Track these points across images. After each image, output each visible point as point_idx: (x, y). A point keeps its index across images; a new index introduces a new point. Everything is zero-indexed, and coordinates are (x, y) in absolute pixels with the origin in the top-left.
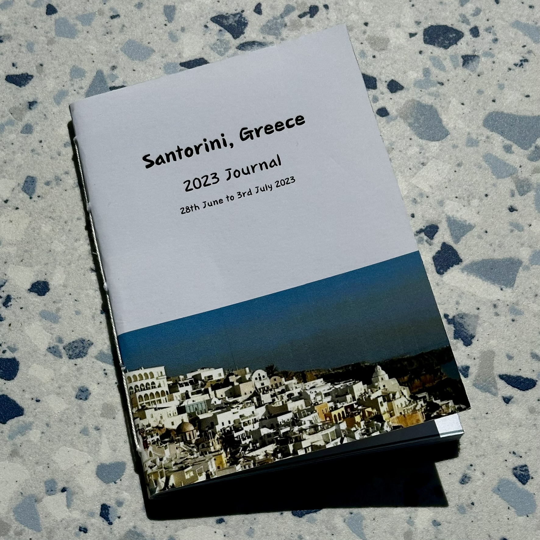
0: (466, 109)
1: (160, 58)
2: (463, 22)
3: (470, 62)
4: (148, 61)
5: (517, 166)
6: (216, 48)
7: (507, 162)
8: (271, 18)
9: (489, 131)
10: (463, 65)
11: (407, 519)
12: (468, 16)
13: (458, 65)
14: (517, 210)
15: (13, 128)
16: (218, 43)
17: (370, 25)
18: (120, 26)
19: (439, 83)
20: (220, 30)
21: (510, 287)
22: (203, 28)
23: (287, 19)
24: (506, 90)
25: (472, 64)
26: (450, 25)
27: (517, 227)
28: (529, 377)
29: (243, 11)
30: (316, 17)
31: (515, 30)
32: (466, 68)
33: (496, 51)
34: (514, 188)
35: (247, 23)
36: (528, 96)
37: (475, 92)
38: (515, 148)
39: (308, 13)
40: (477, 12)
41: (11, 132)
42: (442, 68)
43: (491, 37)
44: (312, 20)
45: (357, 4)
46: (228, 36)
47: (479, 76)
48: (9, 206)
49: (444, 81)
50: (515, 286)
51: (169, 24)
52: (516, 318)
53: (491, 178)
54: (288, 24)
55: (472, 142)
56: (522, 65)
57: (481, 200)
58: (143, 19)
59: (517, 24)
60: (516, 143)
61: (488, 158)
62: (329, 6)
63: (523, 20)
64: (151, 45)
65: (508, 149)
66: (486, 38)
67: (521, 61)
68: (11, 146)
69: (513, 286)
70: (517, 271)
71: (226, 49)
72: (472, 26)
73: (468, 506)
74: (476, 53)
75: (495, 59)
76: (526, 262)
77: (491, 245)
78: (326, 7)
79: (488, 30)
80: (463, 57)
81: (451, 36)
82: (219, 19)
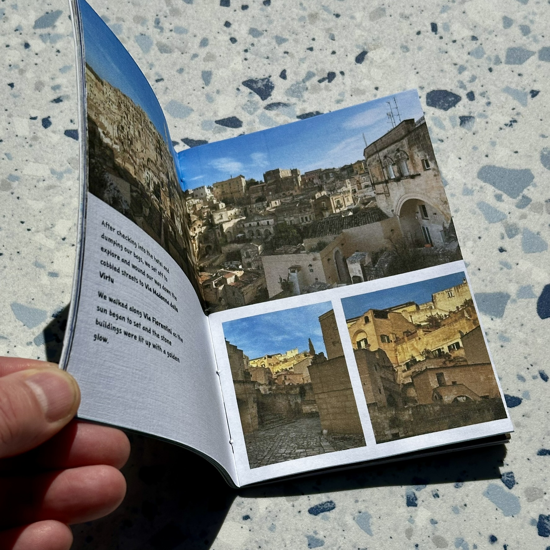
0: (463, 163)
1: (198, 117)
2: (461, 87)
3: (466, 122)
4: (187, 119)
5: (506, 213)
6: (247, 108)
7: (498, 209)
8: (294, 82)
9: (482, 182)
10: (461, 124)
11: (409, 518)
12: (465, 82)
13: (456, 125)
14: (506, 251)
15: (71, 176)
16: (249, 104)
17: (380, 89)
18: (164, 88)
19: (440, 140)
20: (250, 93)
21: (499, 318)
22: (236, 90)
23: (308, 84)
24: (497, 147)
25: (468, 124)
26: (449, 90)
27: (506, 265)
28: (515, 396)
29: (270, 76)
30: (333, 82)
31: (506, 95)
32: (463, 127)
33: (489, 113)
34: (504, 232)
35: (274, 87)
36: (516, 152)
37: (470, 148)
38: (505, 197)
39: (327, 78)
40: (473, 79)
41: (69, 179)
42: (442, 127)
43: (484, 101)
44: (330, 84)
45: (369, 71)
46: (257, 97)
47: (474, 134)
48: (67, 243)
49: (444, 138)
50: (504, 316)
51: (206, 87)
52: (505, 344)
53: (484, 223)
54: (309, 88)
55: (467, 192)
56: (511, 125)
57: (475, 241)
58: (183, 82)
59: (507, 90)
60: (506, 193)
61: (482, 205)
62: (345, 73)
63: (513, 86)
64: (190, 105)
65: (499, 198)
66: (480, 101)
67: (511, 121)
68: (69, 191)
69: (502, 316)
70: (506, 304)
71: (255, 109)
72: (469, 91)
73: (461, 507)
74: (472, 115)
75: (488, 120)
76: (513, 296)
77: (483, 281)
78: (342, 73)
79: (483, 94)
80: (460, 118)
81: (450, 99)
82: (249, 83)
